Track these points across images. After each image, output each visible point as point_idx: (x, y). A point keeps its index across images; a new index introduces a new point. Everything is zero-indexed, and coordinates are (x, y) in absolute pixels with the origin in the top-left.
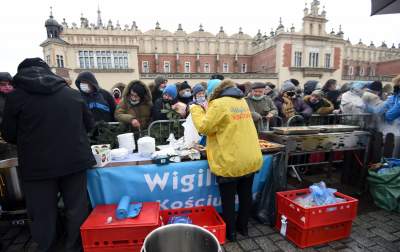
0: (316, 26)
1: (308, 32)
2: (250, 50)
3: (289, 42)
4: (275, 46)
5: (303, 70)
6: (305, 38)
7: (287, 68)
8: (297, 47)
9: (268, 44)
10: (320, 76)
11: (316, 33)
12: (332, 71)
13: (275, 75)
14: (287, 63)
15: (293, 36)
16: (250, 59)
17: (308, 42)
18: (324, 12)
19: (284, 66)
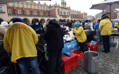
0: (64, 5)
1: (63, 6)
2: (48, 9)
3: (58, 8)
4: (55, 9)
5: (62, 16)
6: (62, 8)
7: (59, 15)
8: (60, 10)
9: (53, 8)
10: (66, 17)
11: (64, 7)
12: (69, 16)
13: (56, 17)
14: (59, 14)
15: (59, 7)
16: (49, 12)
17: (63, 9)
18: (66, 2)
19: (58, 14)
